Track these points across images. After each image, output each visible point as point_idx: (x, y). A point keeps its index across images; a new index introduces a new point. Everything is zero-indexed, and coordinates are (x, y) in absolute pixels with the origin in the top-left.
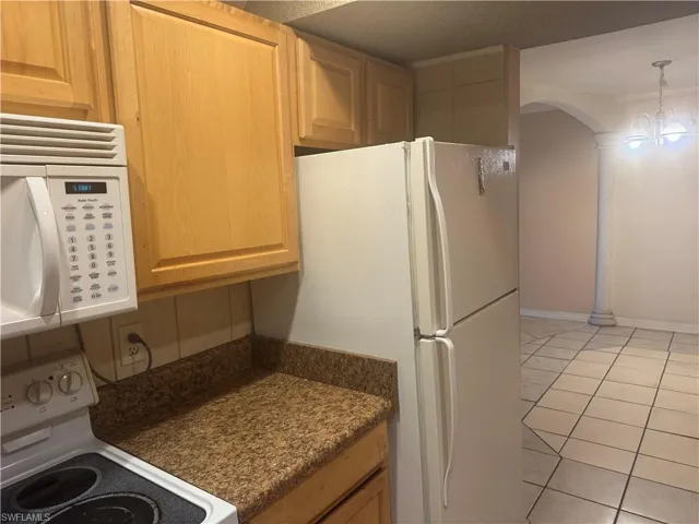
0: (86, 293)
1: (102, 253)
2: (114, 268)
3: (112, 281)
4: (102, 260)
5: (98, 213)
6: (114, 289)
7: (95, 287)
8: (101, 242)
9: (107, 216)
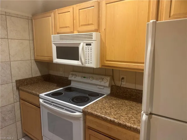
0: (87, 63)
1: (90, 56)
2: (92, 59)
3: (91, 61)
4: (90, 57)
5: (90, 49)
6: (91, 63)
7: (89, 62)
8: (90, 54)
9: (91, 50)
